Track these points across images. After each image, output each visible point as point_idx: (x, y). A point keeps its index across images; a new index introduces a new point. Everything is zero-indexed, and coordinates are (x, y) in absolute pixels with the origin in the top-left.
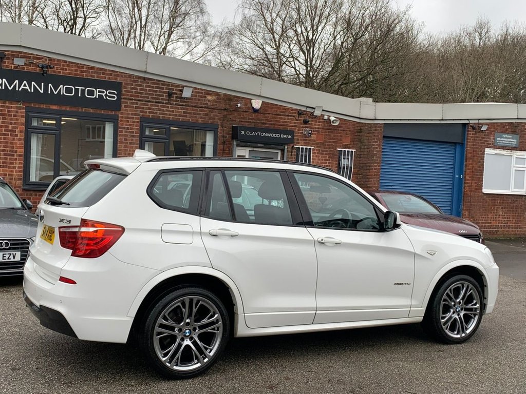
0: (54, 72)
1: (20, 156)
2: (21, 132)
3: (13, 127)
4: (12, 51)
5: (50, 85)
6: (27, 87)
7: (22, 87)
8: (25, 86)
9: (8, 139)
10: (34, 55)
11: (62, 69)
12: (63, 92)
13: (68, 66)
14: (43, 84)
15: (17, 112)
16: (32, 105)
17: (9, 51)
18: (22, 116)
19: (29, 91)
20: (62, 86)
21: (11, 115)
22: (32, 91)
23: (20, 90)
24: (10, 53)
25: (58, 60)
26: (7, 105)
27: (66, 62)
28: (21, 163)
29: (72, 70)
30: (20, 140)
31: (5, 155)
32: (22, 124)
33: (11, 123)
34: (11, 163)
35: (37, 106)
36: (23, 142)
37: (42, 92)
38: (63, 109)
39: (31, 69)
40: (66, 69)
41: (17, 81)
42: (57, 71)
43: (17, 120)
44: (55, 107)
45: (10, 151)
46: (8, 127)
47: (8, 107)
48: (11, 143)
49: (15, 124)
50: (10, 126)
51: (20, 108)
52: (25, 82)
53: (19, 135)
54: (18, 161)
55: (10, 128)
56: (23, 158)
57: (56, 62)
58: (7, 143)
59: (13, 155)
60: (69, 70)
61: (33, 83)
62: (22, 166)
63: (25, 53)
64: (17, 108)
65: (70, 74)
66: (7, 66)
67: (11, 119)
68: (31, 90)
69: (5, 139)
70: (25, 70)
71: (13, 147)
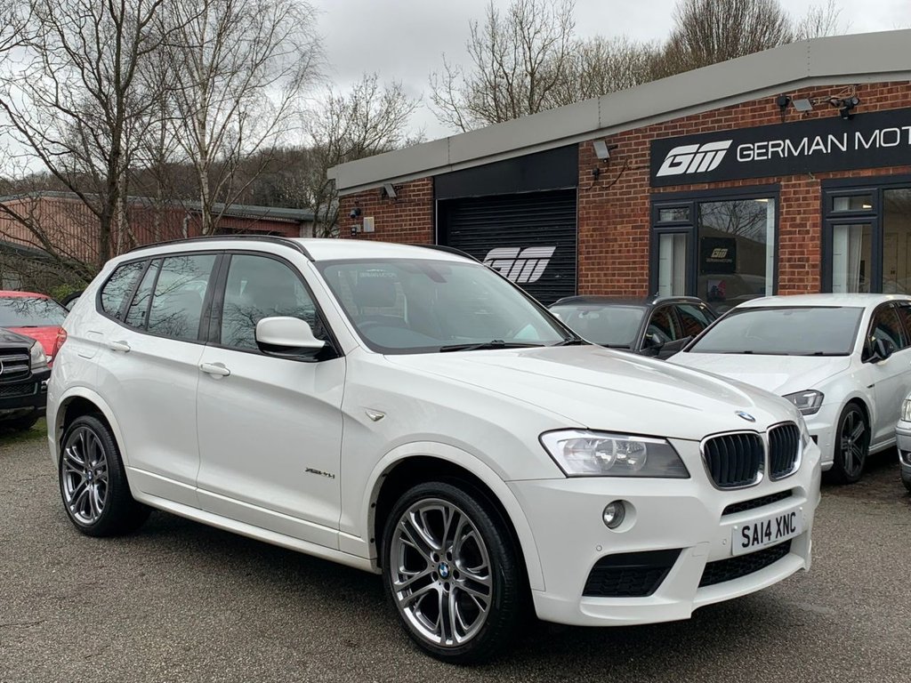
0: (866, 108)
1: (814, 266)
2: (814, 225)
3: (802, 219)
4: (800, 91)
5: (858, 134)
6: (822, 147)
7: (814, 147)
8: (818, 145)
9: (796, 240)
10: (832, 86)
11: (879, 100)
12: (881, 143)
13: (890, 91)
14: (845, 134)
15: (808, 192)
16: (831, 176)
17: (794, 92)
18: (816, 198)
19: (825, 152)
20: (877, 131)
21: (798, 199)
22: (829, 151)
23: (810, 153)
24: (797, 94)
25: (873, 86)
26: (793, 182)
27: (885, 85)
28: (815, 280)
29: (897, 97)
30: (813, 239)
31: (791, 267)
32: (815, 211)
33: (799, 213)
34: (801, 280)
35: (839, 177)
36: (818, 242)
37: (844, 149)
38: (883, 173)
39: (830, 112)
40: (886, 99)
41: (805, 140)
42: (872, 105)
43: (808, 205)
44: (868, 173)
45: (800, 260)
46: (794, 219)
47: (794, 186)
48: (800, 246)
49: (804, 213)
50: (798, 217)
51: (811, 185)
52: (818, 138)
53: (811, 232)
54: (810, 277)
55: (798, 221)
56: (818, 270)
57: (869, 90)
58: (794, 246)
59: (804, 267)
60: (892, 98)
61: (830, 137)
62: (818, 283)
63: (819, 88)
64: (808, 185)
65: (892, 105)
66: (793, 118)
67: (799, 206)
68: (827, 150)
69: (790, 240)
70: (819, 117)
71: (802, 253)
